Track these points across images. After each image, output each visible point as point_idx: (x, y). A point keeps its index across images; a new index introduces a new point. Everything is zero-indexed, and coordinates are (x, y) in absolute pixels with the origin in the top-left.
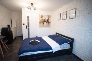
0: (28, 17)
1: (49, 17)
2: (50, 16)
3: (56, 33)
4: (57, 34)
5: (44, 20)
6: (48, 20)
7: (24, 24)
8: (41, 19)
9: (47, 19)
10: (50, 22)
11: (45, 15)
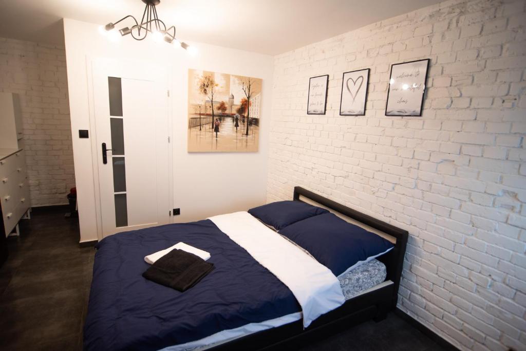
0: (115, 85)
1: (252, 86)
2: (259, 82)
3: (298, 192)
4: (302, 198)
5: (222, 107)
6: (245, 105)
7: (84, 134)
8: (202, 100)
9: (238, 102)
10: (255, 122)
11: (227, 77)
